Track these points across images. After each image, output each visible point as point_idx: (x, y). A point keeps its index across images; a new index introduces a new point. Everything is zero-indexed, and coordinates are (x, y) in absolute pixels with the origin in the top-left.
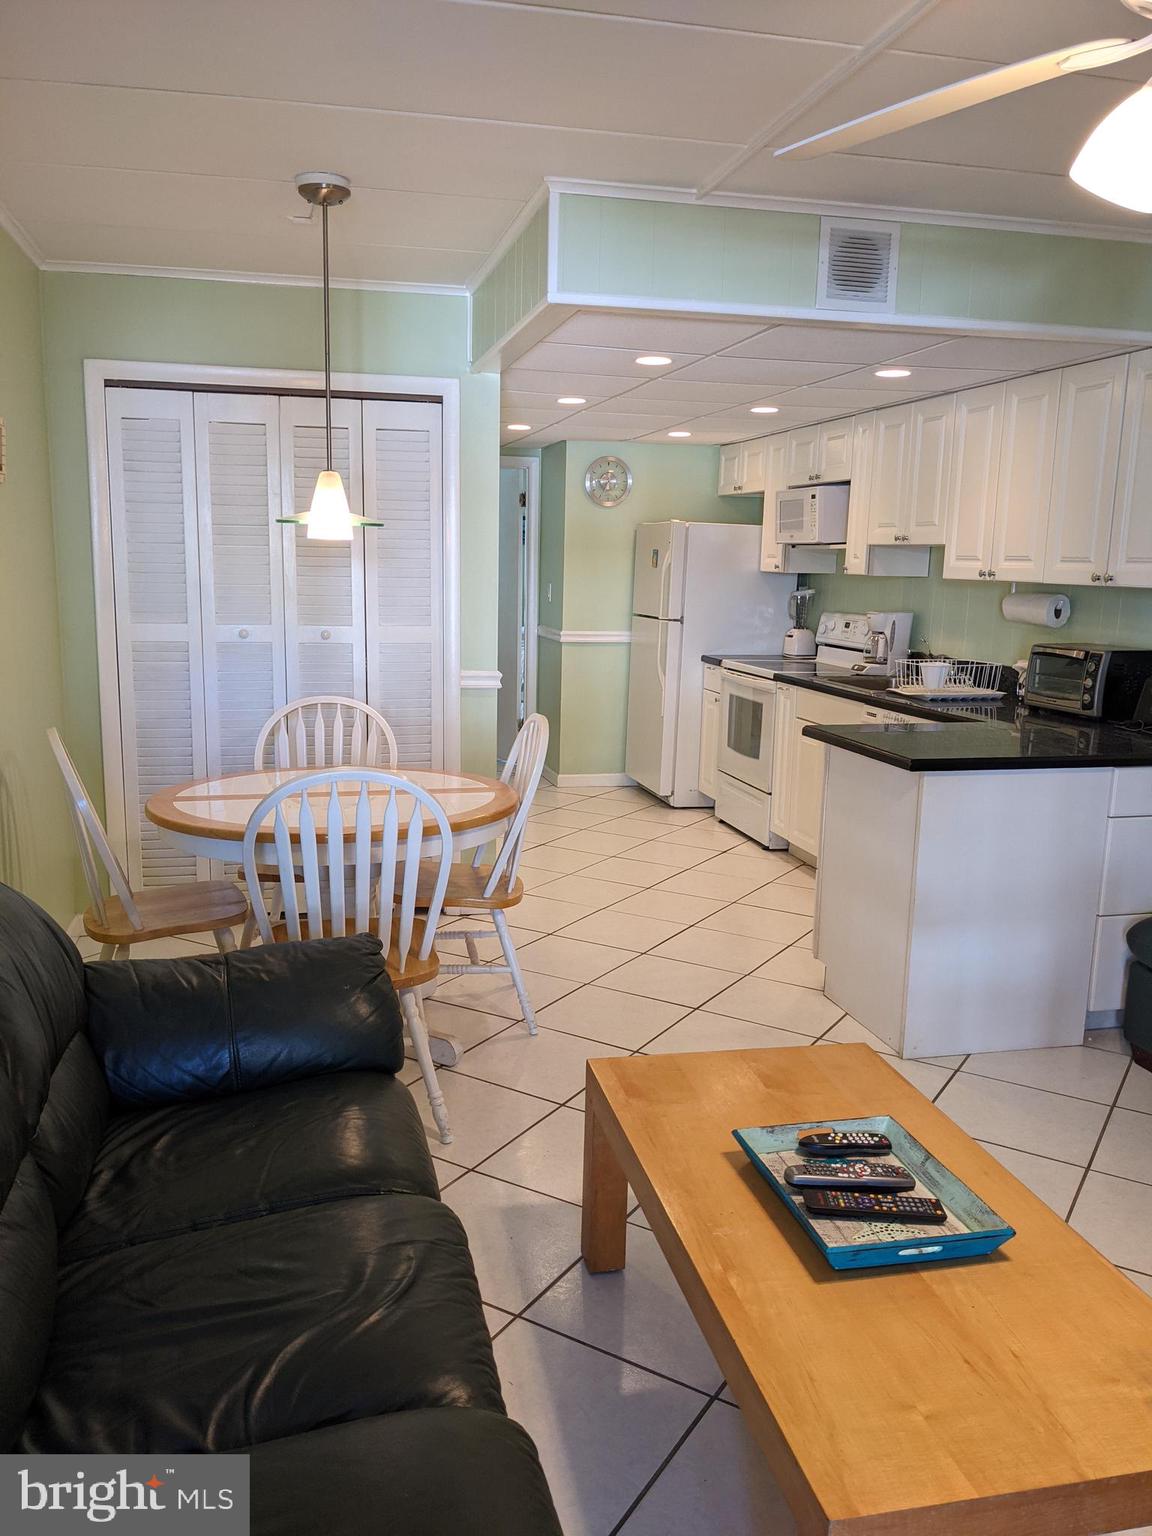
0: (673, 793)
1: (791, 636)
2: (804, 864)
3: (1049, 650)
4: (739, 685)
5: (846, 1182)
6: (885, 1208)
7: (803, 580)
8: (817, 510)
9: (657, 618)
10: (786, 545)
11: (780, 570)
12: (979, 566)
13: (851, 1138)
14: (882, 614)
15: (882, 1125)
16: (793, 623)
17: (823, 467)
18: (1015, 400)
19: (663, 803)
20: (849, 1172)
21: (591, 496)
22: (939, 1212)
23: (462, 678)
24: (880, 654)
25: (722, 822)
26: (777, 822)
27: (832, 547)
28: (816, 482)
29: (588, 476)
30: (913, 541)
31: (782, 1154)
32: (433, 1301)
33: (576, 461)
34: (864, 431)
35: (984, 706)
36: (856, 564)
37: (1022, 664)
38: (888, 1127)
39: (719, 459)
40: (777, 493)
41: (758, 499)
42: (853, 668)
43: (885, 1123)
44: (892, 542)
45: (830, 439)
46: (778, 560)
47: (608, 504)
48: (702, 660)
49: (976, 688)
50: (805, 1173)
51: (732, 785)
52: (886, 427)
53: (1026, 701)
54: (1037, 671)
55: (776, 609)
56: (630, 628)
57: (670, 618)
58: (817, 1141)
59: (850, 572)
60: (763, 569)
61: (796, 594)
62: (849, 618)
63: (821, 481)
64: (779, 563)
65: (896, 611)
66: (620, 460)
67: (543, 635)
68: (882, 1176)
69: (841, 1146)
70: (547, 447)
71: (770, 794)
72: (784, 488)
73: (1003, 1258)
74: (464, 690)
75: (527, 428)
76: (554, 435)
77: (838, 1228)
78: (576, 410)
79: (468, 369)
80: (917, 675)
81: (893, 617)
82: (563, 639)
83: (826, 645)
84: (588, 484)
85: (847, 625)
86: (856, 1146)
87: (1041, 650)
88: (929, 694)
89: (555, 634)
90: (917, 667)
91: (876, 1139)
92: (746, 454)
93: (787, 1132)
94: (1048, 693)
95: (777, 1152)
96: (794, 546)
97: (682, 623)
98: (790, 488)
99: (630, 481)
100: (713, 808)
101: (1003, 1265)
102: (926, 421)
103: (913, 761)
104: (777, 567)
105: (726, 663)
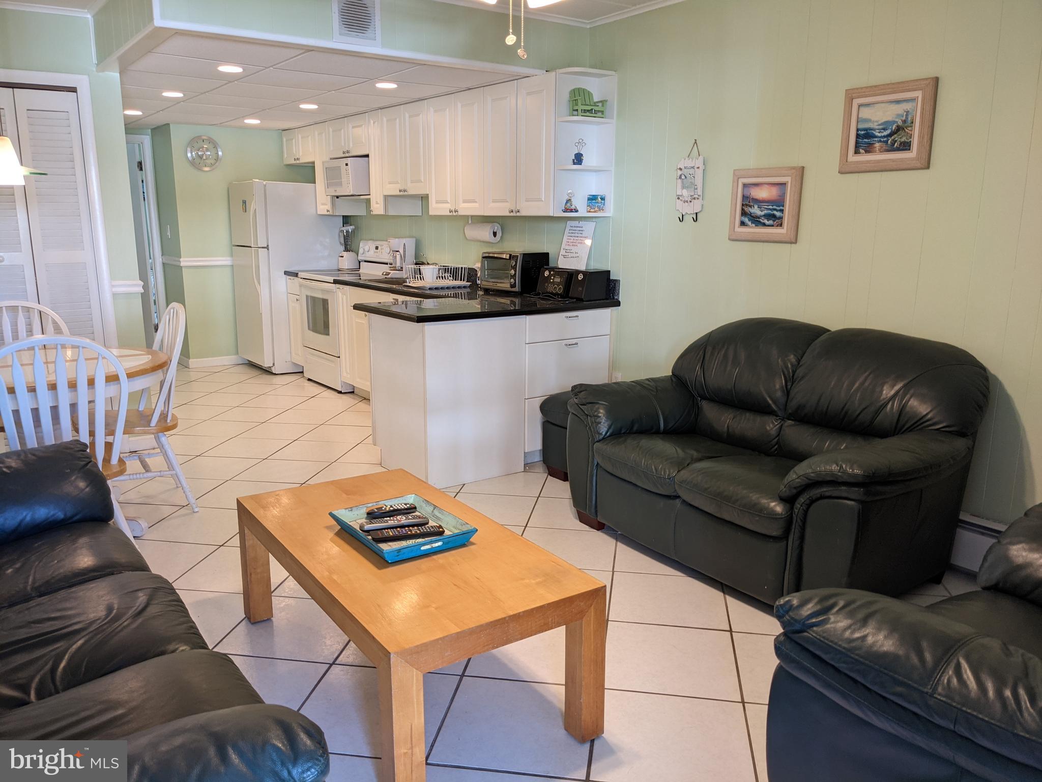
0: (274, 364)
1: (343, 257)
2: (365, 399)
3: (491, 255)
4: (311, 288)
5: (393, 525)
6: (413, 532)
7: (346, 220)
8: (350, 173)
9: (250, 247)
10: (333, 196)
11: (331, 213)
12: (448, 206)
13: (394, 507)
14: (397, 239)
15: (411, 499)
16: (343, 248)
17: (351, 145)
18: (459, 105)
19: (268, 372)
20: (394, 520)
21: (193, 163)
22: (441, 530)
23: (113, 286)
24: (398, 264)
25: (309, 380)
26: (345, 374)
27: (362, 197)
28: (347, 155)
29: (189, 149)
30: (411, 192)
31: (357, 521)
32: (161, 612)
33: (179, 137)
34: (374, 123)
35: (459, 291)
36: (378, 208)
37: (477, 266)
38: (414, 500)
39: (282, 141)
40: (323, 162)
41: (311, 166)
42: (383, 274)
43: (413, 498)
44: (398, 193)
45: (353, 127)
46: (329, 207)
47: (206, 169)
48: (285, 274)
49: (454, 281)
50: (370, 524)
51: (313, 354)
52: (387, 121)
53: (482, 286)
54: (486, 268)
55: (331, 240)
56: (232, 255)
57: (259, 246)
58: (376, 511)
59: (374, 213)
60: (319, 213)
61: (343, 229)
62: (378, 243)
63: (350, 155)
64: (329, 209)
65: (405, 237)
66: (210, 137)
67: (165, 261)
68: (412, 519)
69: (390, 511)
70: (155, 129)
71: (339, 357)
72: (328, 159)
73: (473, 544)
74: (115, 295)
75: (139, 113)
76: (159, 119)
77: (390, 545)
78: (177, 101)
79: (94, 69)
80: (420, 274)
81: (404, 241)
82: (182, 264)
83: (365, 261)
84: (189, 155)
85: (377, 248)
86: (398, 510)
87: (487, 255)
88: (428, 286)
89: (175, 261)
90: (419, 269)
91: (408, 505)
92: (300, 136)
93: (360, 510)
94: (493, 280)
95: (355, 521)
96: (337, 197)
97: (268, 249)
98: (331, 159)
99: (220, 153)
100: (302, 372)
101: (472, 547)
102: (410, 117)
103: (417, 317)
104: (328, 211)
105: (301, 275)
